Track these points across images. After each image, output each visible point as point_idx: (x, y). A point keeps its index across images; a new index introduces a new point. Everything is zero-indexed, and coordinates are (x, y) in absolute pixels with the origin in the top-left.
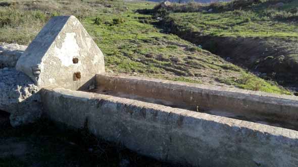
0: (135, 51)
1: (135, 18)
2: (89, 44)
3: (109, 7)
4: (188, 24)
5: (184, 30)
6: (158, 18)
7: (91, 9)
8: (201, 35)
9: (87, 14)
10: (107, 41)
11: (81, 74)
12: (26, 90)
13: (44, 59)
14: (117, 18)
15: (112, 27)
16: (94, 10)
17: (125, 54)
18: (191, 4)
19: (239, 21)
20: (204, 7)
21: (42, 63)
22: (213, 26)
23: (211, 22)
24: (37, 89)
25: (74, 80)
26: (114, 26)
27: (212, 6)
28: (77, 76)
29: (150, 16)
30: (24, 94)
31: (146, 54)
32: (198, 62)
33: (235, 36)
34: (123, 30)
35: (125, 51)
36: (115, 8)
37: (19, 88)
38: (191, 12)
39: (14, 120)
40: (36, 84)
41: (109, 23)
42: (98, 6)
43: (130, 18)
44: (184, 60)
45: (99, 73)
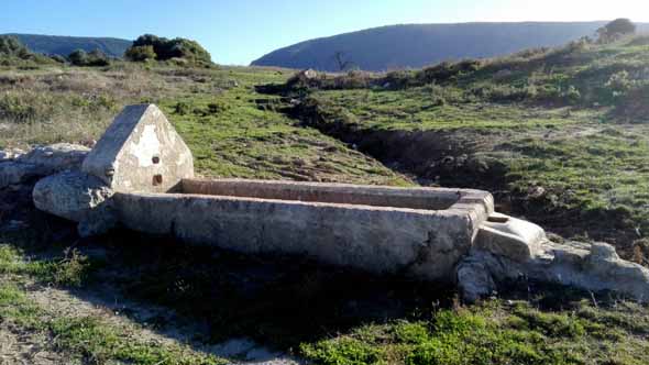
0: (240, 153)
1: (251, 101)
2: (173, 139)
3: (202, 81)
4: (340, 110)
5: (333, 120)
6: (293, 100)
7: (166, 85)
8: (360, 128)
9: (161, 97)
10: (197, 140)
11: (163, 177)
12: (98, 193)
13: (119, 157)
14: (215, 103)
15: (207, 117)
16: (173, 87)
17: (225, 157)
18: (353, 75)
19: (428, 103)
20: (376, 80)
21: (116, 162)
22: (383, 113)
23: (381, 107)
24: (111, 193)
25: (154, 184)
26: (211, 117)
27: (390, 79)
28: (158, 179)
29: (279, 97)
30: (96, 197)
31: (258, 156)
32: (332, 165)
33: (410, 129)
34: (226, 122)
35: (225, 152)
36: (213, 83)
37: (90, 191)
38: (352, 88)
39: (83, 229)
40: (109, 186)
41: (200, 112)
42: (181, 80)
43: (240, 101)
44: (314, 162)
45: (187, 177)
